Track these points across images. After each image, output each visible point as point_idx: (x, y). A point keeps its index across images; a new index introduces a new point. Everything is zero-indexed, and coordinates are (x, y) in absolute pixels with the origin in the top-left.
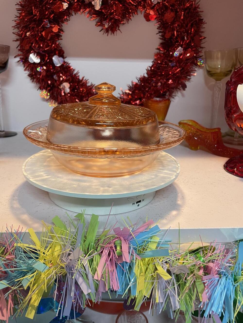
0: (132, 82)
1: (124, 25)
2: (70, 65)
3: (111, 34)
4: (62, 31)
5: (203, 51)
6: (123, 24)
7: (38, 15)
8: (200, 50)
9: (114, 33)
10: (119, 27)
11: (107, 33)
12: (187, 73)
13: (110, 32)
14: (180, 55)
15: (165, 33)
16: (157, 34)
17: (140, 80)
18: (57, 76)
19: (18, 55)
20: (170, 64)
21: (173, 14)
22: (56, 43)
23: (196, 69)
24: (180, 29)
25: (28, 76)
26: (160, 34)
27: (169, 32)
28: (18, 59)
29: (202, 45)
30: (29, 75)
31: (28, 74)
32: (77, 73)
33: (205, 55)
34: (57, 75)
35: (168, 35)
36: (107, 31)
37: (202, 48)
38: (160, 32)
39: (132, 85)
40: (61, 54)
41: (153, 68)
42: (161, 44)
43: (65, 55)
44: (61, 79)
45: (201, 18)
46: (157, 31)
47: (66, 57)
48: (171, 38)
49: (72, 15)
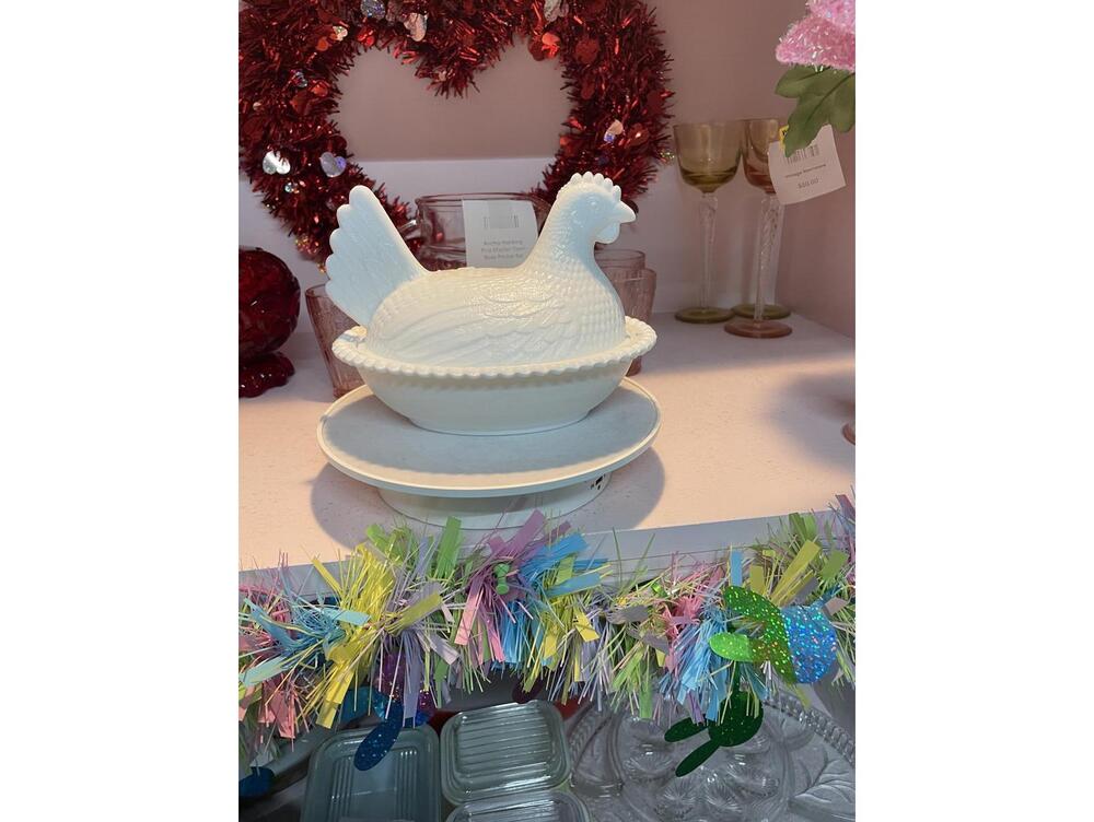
1: (484, 72)
2: (364, 172)
3: (455, 95)
4: (338, 92)
5: (671, 123)
6: (483, 69)
7: (276, 59)
8: (664, 121)
9: (460, 94)
10: (471, 78)
11: (445, 93)
12: (636, 177)
13: (452, 90)
14: (619, 137)
15: (580, 87)
16: (562, 89)
20: (597, 159)
21: (594, 44)
22: (325, 122)
23: (658, 167)
24: (614, 77)
25: (261, 204)
26: (570, 89)
27: (589, 83)
29: (669, 111)
30: (265, 202)
31: (262, 198)
33: (675, 133)
35: (587, 93)
36: (445, 87)
37: (669, 117)
38: (568, 85)
40: (340, 148)
42: (573, 112)
43: (349, 150)
45: (661, 49)
46: (562, 82)
47: (352, 155)
48: (595, 98)
49: (359, 54)
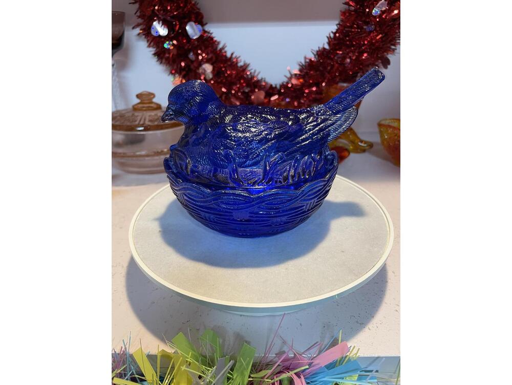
0: (305, 58)
2: (213, 35)
14: (383, 12)
17: (317, 54)
18: (194, 54)
19: (138, 25)
20: (365, 27)
25: (153, 56)
28: (138, 31)
30: (155, 54)
31: (153, 52)
32: (223, 48)
34: (194, 52)
39: (306, 62)
40: (200, 20)
41: (337, 35)
43: (204, 21)
44: (200, 58)
47: (206, 24)
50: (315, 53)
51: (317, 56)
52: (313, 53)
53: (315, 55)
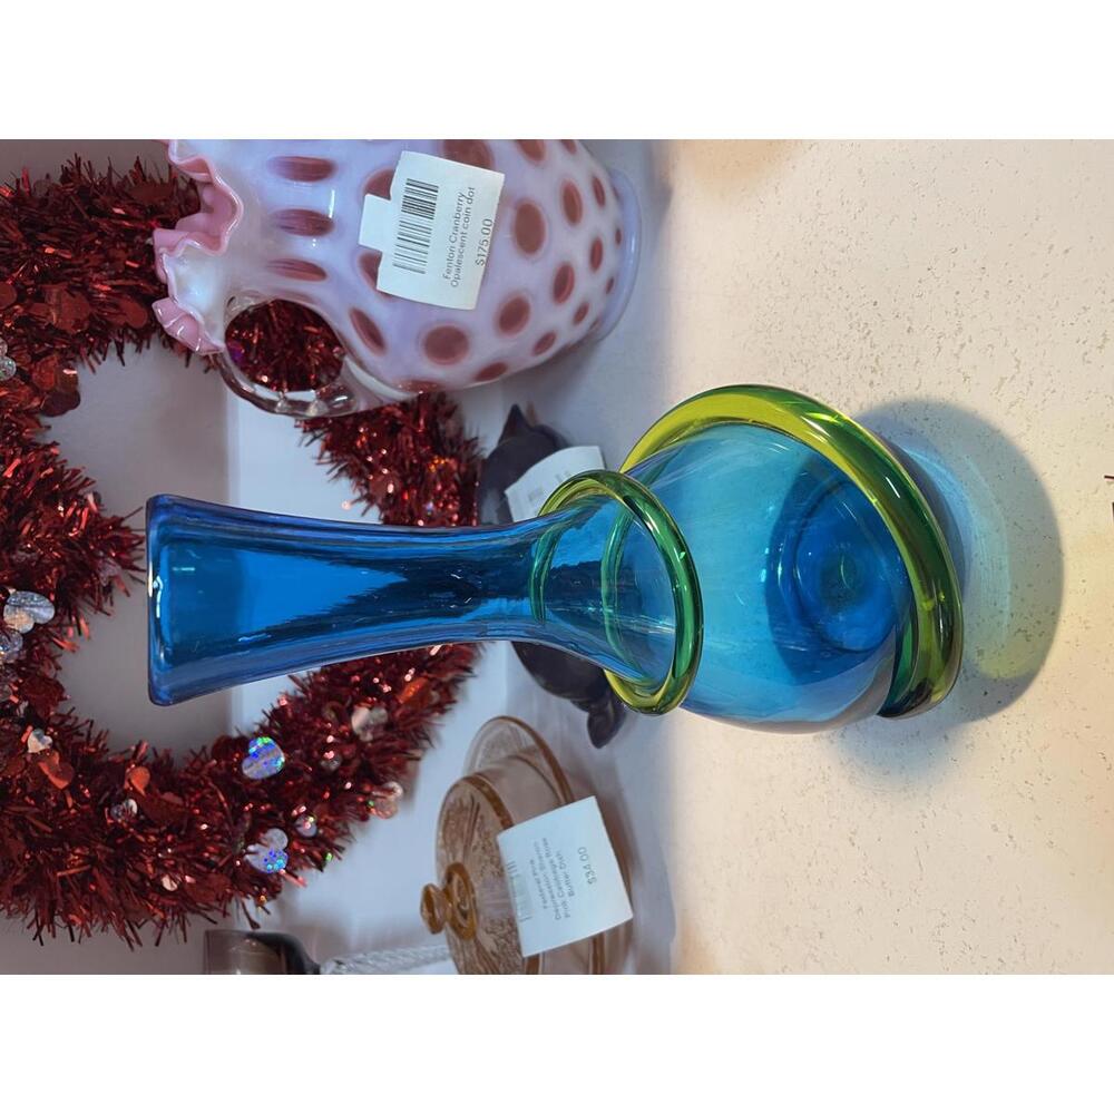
0: (317, 462)
1: (104, 499)
4: (138, 747)
13: (133, 553)
15: (127, 326)
30: (320, 866)
31: (315, 873)
36: (129, 566)
46: (112, 361)
50: (310, 437)
51: (317, 433)
52: (312, 441)
53: (315, 438)
